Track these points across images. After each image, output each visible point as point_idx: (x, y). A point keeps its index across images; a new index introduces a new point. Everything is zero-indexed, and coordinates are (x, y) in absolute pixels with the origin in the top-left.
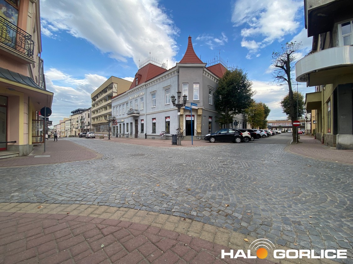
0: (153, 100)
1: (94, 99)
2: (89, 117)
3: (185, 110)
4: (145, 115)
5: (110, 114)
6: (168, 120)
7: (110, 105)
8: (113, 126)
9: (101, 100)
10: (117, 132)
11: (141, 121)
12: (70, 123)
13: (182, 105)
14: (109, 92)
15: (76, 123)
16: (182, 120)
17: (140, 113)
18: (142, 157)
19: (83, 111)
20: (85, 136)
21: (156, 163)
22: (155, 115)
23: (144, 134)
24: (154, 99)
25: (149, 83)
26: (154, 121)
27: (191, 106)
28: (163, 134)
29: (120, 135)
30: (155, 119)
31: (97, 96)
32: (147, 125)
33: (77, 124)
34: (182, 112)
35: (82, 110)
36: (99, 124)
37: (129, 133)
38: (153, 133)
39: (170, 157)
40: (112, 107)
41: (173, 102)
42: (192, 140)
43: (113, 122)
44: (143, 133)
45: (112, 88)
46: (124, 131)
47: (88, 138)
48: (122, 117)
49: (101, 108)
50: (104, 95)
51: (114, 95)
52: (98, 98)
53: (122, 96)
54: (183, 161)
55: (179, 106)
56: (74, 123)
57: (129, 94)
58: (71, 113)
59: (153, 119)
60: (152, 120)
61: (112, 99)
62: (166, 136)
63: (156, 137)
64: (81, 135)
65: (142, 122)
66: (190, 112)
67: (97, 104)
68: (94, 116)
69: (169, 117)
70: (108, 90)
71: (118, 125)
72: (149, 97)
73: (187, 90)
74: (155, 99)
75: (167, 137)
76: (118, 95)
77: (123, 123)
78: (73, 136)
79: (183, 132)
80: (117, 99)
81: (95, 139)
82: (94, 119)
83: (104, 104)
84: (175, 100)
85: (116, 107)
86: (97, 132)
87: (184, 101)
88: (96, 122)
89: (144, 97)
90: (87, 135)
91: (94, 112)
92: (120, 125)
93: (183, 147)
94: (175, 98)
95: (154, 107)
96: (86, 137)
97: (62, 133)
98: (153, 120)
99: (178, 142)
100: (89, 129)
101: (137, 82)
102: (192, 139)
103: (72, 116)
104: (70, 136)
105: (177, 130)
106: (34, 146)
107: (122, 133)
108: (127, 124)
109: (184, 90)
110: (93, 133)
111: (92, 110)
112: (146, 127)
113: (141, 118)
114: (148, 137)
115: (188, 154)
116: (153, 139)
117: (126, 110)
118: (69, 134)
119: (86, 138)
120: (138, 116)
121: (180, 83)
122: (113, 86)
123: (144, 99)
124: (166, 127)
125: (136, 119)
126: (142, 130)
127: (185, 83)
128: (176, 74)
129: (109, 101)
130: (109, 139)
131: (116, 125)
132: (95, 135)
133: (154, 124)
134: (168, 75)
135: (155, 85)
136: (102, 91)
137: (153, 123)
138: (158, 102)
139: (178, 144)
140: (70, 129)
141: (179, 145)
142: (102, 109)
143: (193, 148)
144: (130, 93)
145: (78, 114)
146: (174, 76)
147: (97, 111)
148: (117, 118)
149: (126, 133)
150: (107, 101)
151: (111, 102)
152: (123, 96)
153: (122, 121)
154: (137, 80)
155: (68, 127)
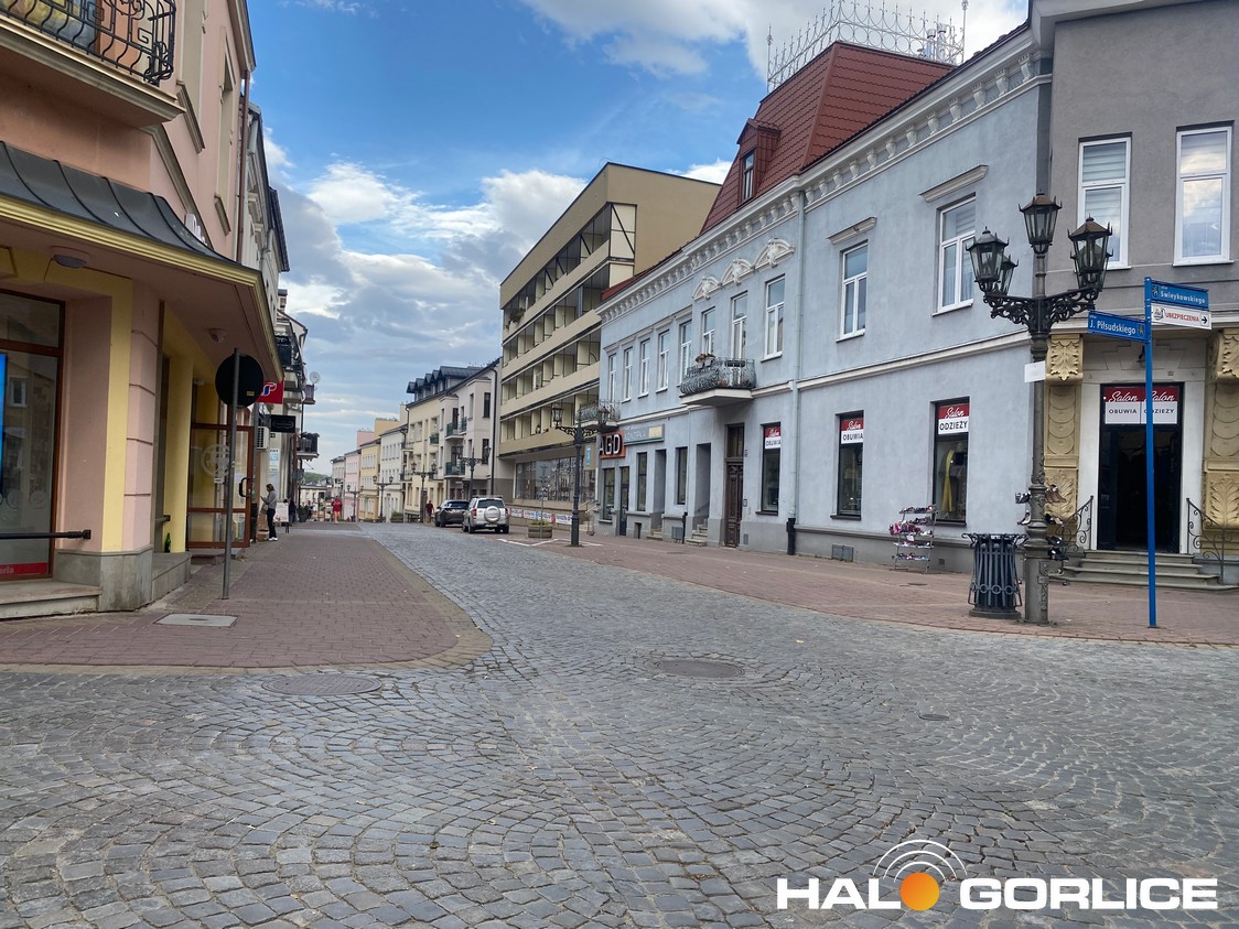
0: (849, 287)
1: (512, 311)
2: (487, 415)
3: (1096, 346)
4: (788, 391)
5: (589, 393)
6: (951, 424)
7: (590, 341)
8: (606, 464)
9: (548, 315)
10: (625, 501)
11: (766, 435)
12: (403, 445)
13: (1062, 306)
14: (588, 264)
15: (425, 449)
16: (1070, 427)
17: (761, 383)
18: (715, 684)
19: (463, 378)
20: (459, 519)
21: (803, 754)
22: (856, 388)
23: (782, 519)
24: (856, 279)
25: (827, 176)
26: (852, 435)
27: (1148, 312)
28: (911, 528)
29: (639, 520)
30: (857, 416)
31: (528, 293)
32: (803, 464)
33: (434, 454)
34: (1064, 362)
35: (454, 372)
36: (532, 450)
37: (691, 514)
38: (839, 516)
39: (929, 717)
40: (603, 352)
41: (984, 282)
42: (1152, 588)
43: (605, 442)
44: (775, 513)
45: (604, 236)
46: (660, 501)
47: (475, 529)
48: (652, 407)
49: (547, 361)
50: (565, 282)
51: (618, 275)
52: (532, 302)
53: (658, 280)
54: (1032, 766)
55: (1039, 316)
56: (418, 449)
57: (696, 263)
58: (409, 391)
59: (846, 419)
60: (833, 424)
61: (602, 301)
62: (940, 545)
63: (860, 547)
64: (444, 514)
65: (773, 441)
66: (1142, 359)
67: (530, 340)
68: (510, 405)
69: (962, 404)
70: (584, 252)
71: (631, 460)
72: (825, 266)
73: (1116, 190)
74: (863, 282)
75: (944, 554)
76: (637, 278)
77: (660, 447)
78: (412, 519)
79: (1072, 523)
80: (628, 298)
81: (503, 539)
82: (509, 422)
83: (564, 332)
84: (1009, 265)
85: (620, 352)
86: (523, 497)
87: (1083, 272)
88: (521, 440)
89: (791, 271)
90: (468, 513)
91: (510, 385)
92: (642, 457)
93: (1061, 642)
94: (1007, 251)
95: (855, 333)
96: (466, 522)
97: (367, 498)
98: (843, 427)
99: (1020, 601)
100: (483, 482)
101: (750, 177)
102: (1152, 577)
103: (410, 406)
104: (397, 518)
105: (1027, 499)
106: (196, 559)
107: (649, 508)
108: (682, 451)
109: (1090, 194)
110: (499, 504)
111: (505, 372)
112: (797, 473)
113: (765, 413)
114: (803, 541)
115: (1095, 702)
116: (843, 556)
117: (675, 363)
118: (393, 504)
119: (466, 530)
120: (746, 404)
121: (1057, 148)
122: (615, 225)
123: (791, 282)
124: (938, 474)
125: (732, 420)
126: (771, 495)
127: (1099, 143)
128: (1028, 78)
129: (591, 317)
130: (575, 542)
131: (620, 457)
132: (508, 518)
133: (851, 456)
134: (963, 98)
135: (870, 183)
136: (557, 258)
137: (842, 447)
138: (884, 300)
139: (1021, 610)
140: (402, 476)
141: (1028, 620)
142: (550, 363)
143: (1156, 661)
144: (703, 256)
145: (438, 396)
146: (1008, 100)
147: (525, 376)
148: (627, 414)
149: (672, 509)
150: (576, 317)
151: (599, 319)
152: (664, 276)
153: (655, 432)
154: (749, 164)
155: (393, 466)
